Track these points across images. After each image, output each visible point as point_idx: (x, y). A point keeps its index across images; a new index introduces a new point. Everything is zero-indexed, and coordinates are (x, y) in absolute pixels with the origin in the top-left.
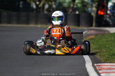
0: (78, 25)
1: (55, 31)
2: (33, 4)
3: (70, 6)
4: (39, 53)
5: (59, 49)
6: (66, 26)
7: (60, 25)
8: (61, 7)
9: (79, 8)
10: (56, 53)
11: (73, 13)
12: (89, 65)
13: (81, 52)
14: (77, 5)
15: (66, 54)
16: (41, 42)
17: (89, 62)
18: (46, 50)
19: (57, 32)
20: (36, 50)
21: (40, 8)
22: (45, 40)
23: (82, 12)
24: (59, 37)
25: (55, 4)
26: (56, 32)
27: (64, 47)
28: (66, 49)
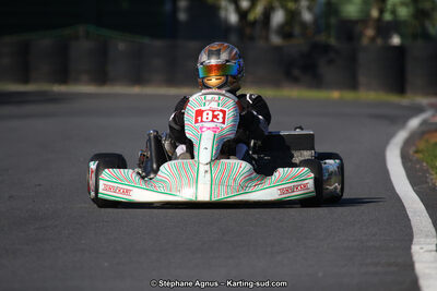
0: (400, 87)
2: (227, 10)
3: (368, 14)
8: (333, 21)
9: (405, 22)
11: (379, 41)
12: (426, 247)
14: (394, 12)
17: (427, 236)
21: (254, 23)
23: (415, 36)
25: (310, 9)
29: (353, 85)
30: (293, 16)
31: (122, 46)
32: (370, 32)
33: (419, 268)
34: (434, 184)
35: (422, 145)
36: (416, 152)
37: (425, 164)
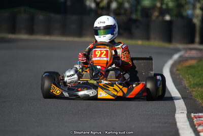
1: (99, 55)
3: (155, 5)
4: (66, 94)
5: (105, 88)
6: (122, 44)
7: (109, 42)
10: (99, 96)
13: (145, 94)
15: (118, 98)
16: (73, 75)
17: (182, 110)
18: (80, 89)
19: (102, 56)
20: (61, 89)
22: (80, 70)
24: (105, 65)
26: (100, 57)
27: (115, 85)
28: (118, 89)
29: (148, 38)
30: (120, 5)
31: (41, 17)
32: (156, 14)
33: (179, 125)
34: (185, 85)
35: (179, 67)
36: (177, 70)
37: (181, 76)
